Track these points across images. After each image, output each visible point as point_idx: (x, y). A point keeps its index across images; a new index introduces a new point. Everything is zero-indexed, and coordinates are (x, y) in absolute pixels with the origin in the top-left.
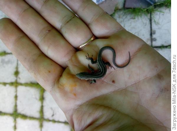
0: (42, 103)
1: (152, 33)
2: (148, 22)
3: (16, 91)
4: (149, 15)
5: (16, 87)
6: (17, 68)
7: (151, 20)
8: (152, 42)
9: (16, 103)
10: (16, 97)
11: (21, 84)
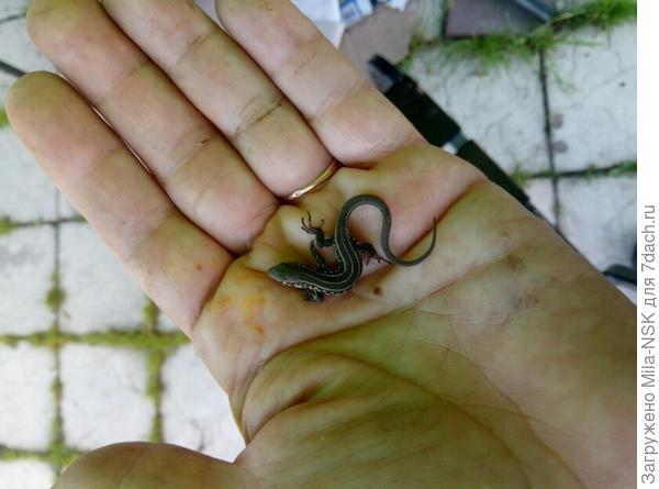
0: (158, 404)
1: (549, 125)
2: (533, 84)
3: (58, 366)
4: (536, 58)
5: (57, 348)
6: (56, 277)
7: (543, 77)
8: (551, 157)
9: (59, 410)
10: (58, 387)
11: (75, 338)
